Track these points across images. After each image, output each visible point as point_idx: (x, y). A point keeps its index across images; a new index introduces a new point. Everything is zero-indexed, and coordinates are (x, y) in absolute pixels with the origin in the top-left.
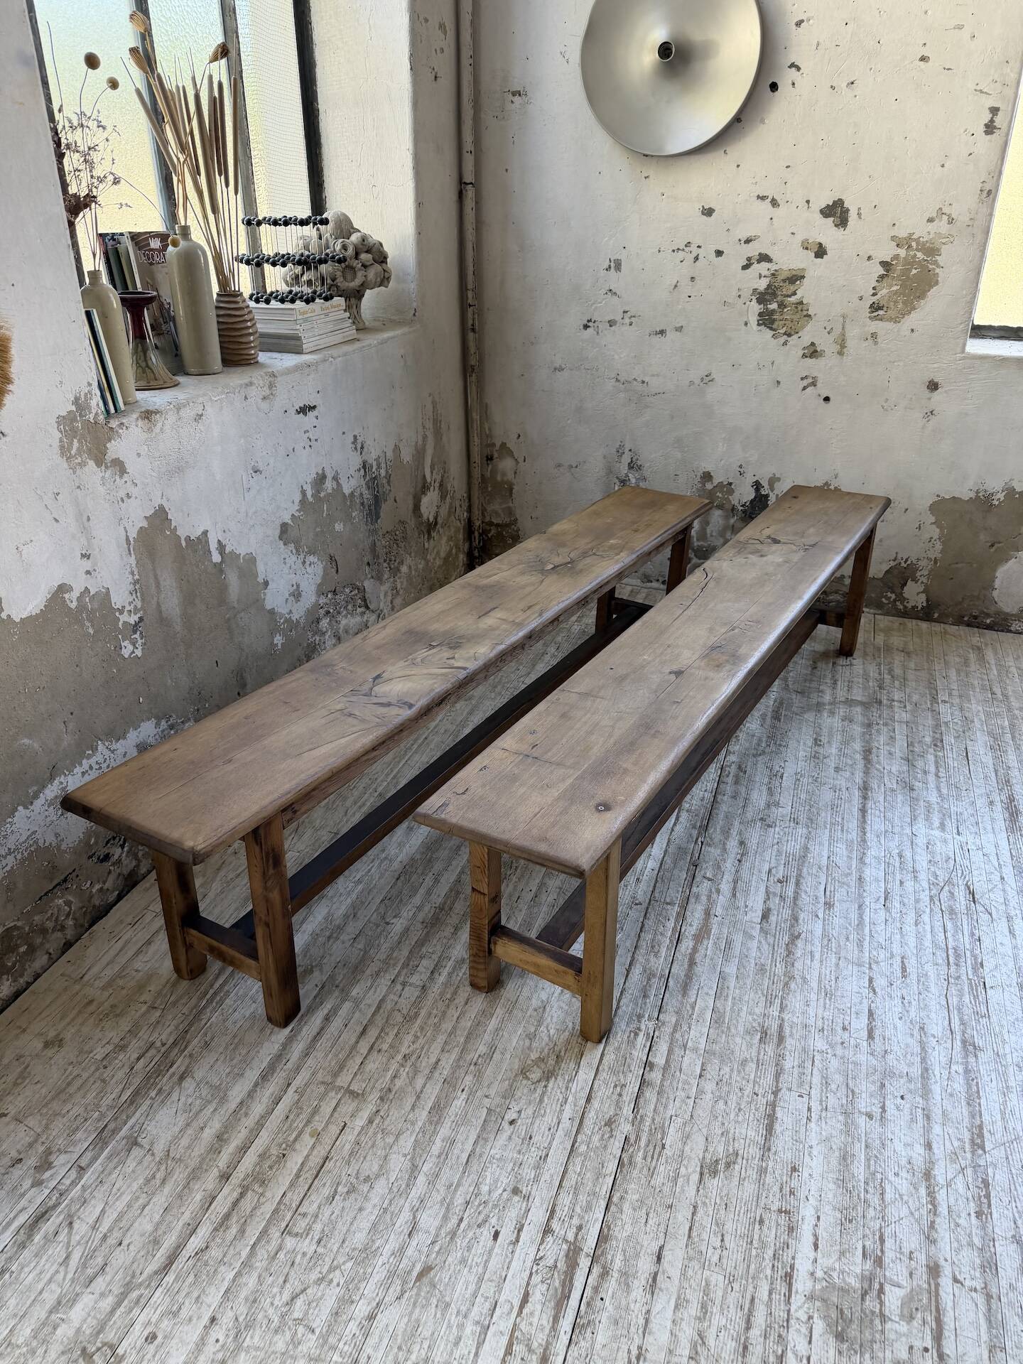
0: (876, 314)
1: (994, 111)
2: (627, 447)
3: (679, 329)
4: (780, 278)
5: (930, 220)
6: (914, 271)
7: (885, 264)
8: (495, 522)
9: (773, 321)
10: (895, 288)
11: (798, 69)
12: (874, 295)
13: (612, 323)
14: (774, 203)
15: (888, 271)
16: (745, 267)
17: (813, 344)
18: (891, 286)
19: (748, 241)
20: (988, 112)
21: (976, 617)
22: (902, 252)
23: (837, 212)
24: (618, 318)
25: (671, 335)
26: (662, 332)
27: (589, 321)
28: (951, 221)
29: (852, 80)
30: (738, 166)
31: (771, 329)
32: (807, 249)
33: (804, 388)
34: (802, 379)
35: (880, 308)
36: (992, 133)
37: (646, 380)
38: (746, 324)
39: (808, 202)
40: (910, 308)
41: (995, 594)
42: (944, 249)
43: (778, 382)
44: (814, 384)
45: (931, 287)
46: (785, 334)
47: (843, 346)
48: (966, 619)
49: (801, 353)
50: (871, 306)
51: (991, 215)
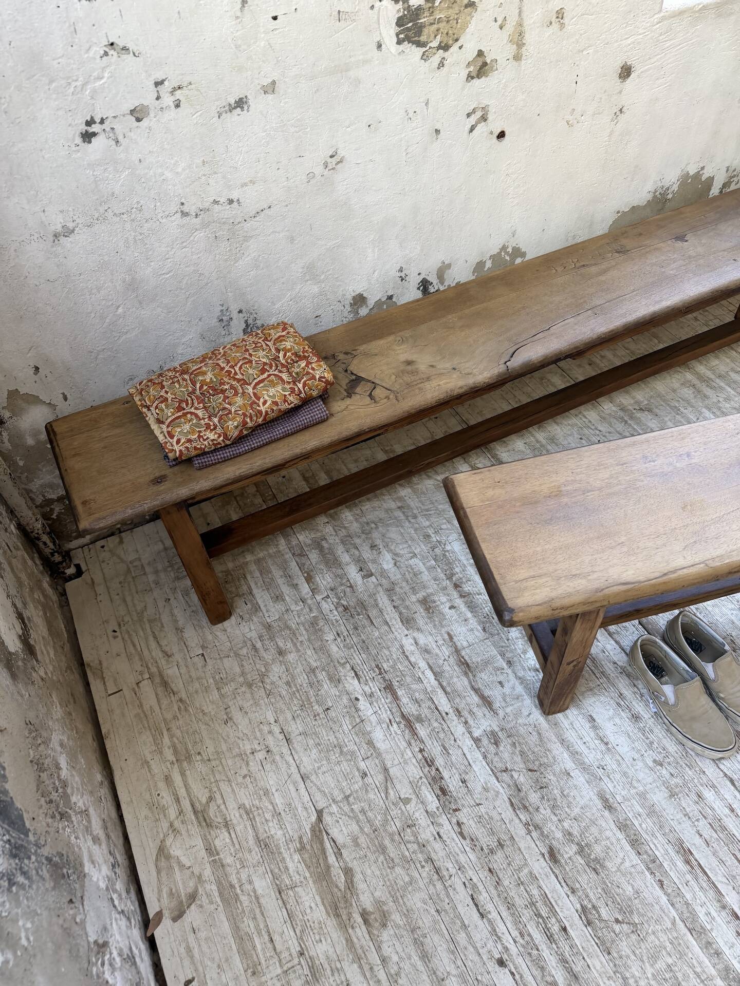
2: (234, 308)
3: (270, 88)
8: (54, 497)
9: (419, 30)
13: (138, 114)
17: (480, 53)
24: (148, 98)
25: (258, 103)
26: (241, 103)
27: (89, 123)
31: (419, 44)
33: (472, 130)
34: (469, 115)
37: (234, 196)
38: (379, 46)
43: (437, 131)
46: (440, 47)
47: (520, 45)
49: (464, 74)
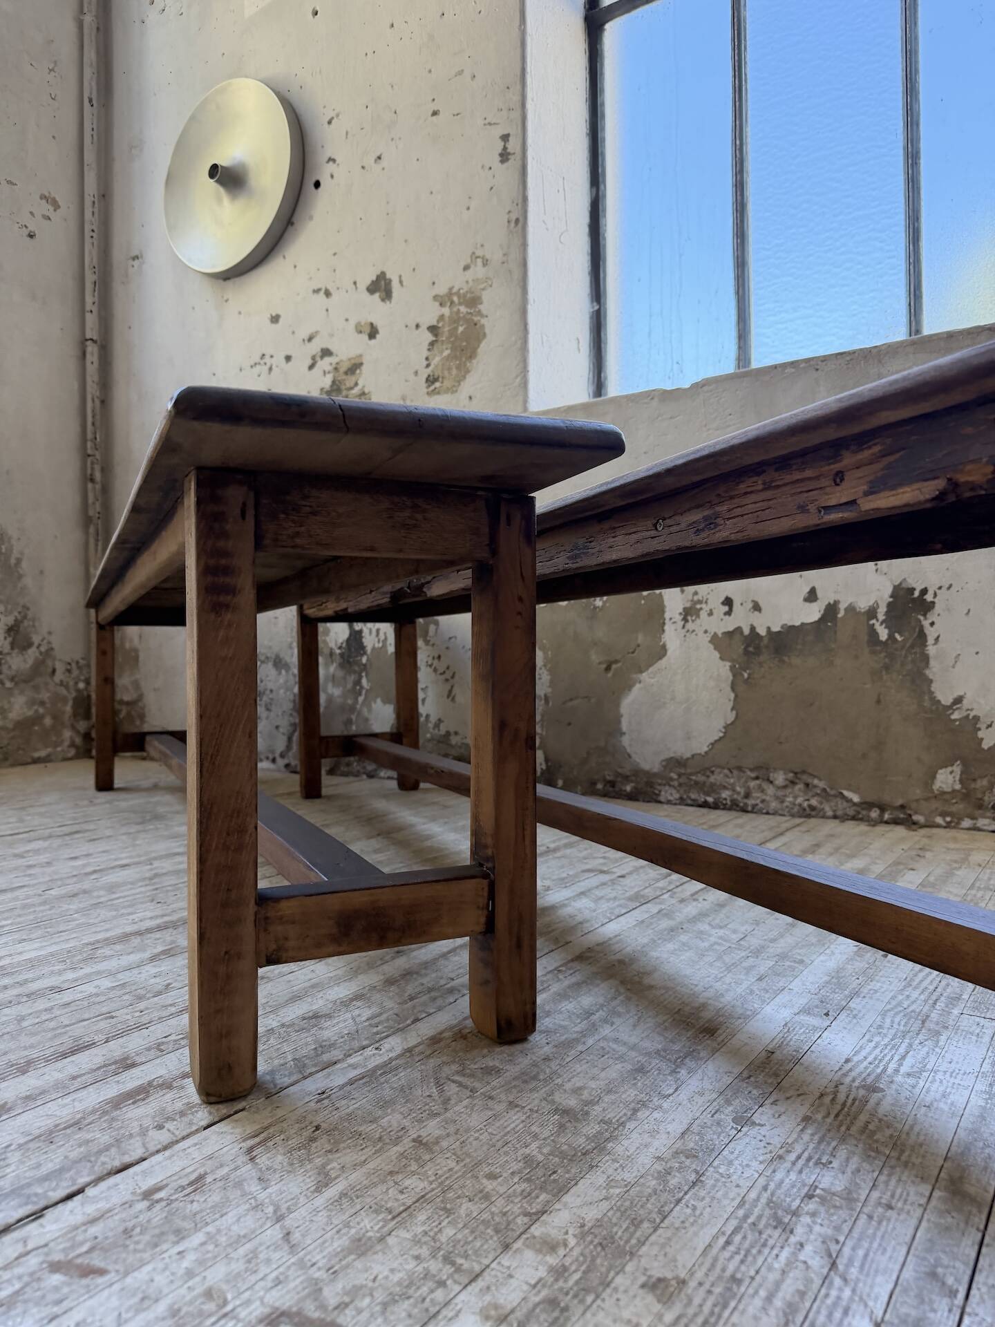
0: (432, 388)
1: (505, 138)
4: (343, 369)
5: (466, 268)
6: (461, 329)
7: (433, 329)
8: (125, 700)
10: (446, 353)
11: (334, 161)
12: (428, 366)
14: (328, 294)
15: (436, 335)
16: (311, 367)
18: (442, 352)
19: (310, 339)
20: (500, 141)
21: (612, 784)
22: (446, 311)
23: (381, 287)
28: (485, 263)
29: (378, 154)
30: (295, 267)
32: (361, 332)
35: (436, 380)
36: (508, 160)
39: (355, 283)
40: (463, 372)
41: (625, 741)
42: (486, 296)
45: (479, 341)
48: (600, 786)
50: (427, 380)
51: (524, 245)
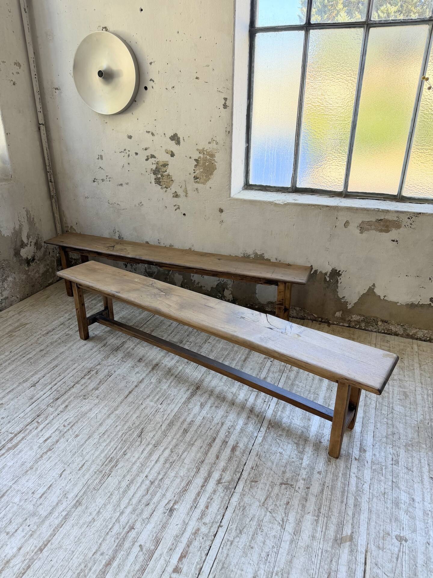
0: (196, 180)
1: (226, 99)
2: (117, 230)
3: (127, 184)
4: (160, 164)
5: (209, 143)
6: (207, 164)
7: (196, 160)
8: (73, 258)
9: (160, 182)
10: (201, 170)
11: (154, 81)
12: (194, 173)
13: (103, 180)
14: (153, 134)
15: (198, 163)
16: (147, 160)
17: (176, 192)
18: (200, 169)
19: (146, 149)
20: (223, 99)
21: (252, 305)
22: (202, 156)
23: (175, 138)
24: (105, 178)
25: (125, 186)
26: (121, 185)
27: (95, 179)
28: (217, 143)
29: (173, 86)
30: (138, 119)
31: (160, 185)
32: (167, 153)
33: (176, 210)
34: (174, 206)
35: (197, 178)
36: (226, 108)
37: (119, 204)
38: (151, 183)
39: (164, 134)
40: (208, 179)
41: (257, 296)
42: (217, 155)
43: (166, 207)
44: (179, 208)
45: (214, 170)
46: (165, 187)
47: (187, 194)
48: (248, 305)
49: (172, 195)
50: (194, 177)
51: (231, 141)
